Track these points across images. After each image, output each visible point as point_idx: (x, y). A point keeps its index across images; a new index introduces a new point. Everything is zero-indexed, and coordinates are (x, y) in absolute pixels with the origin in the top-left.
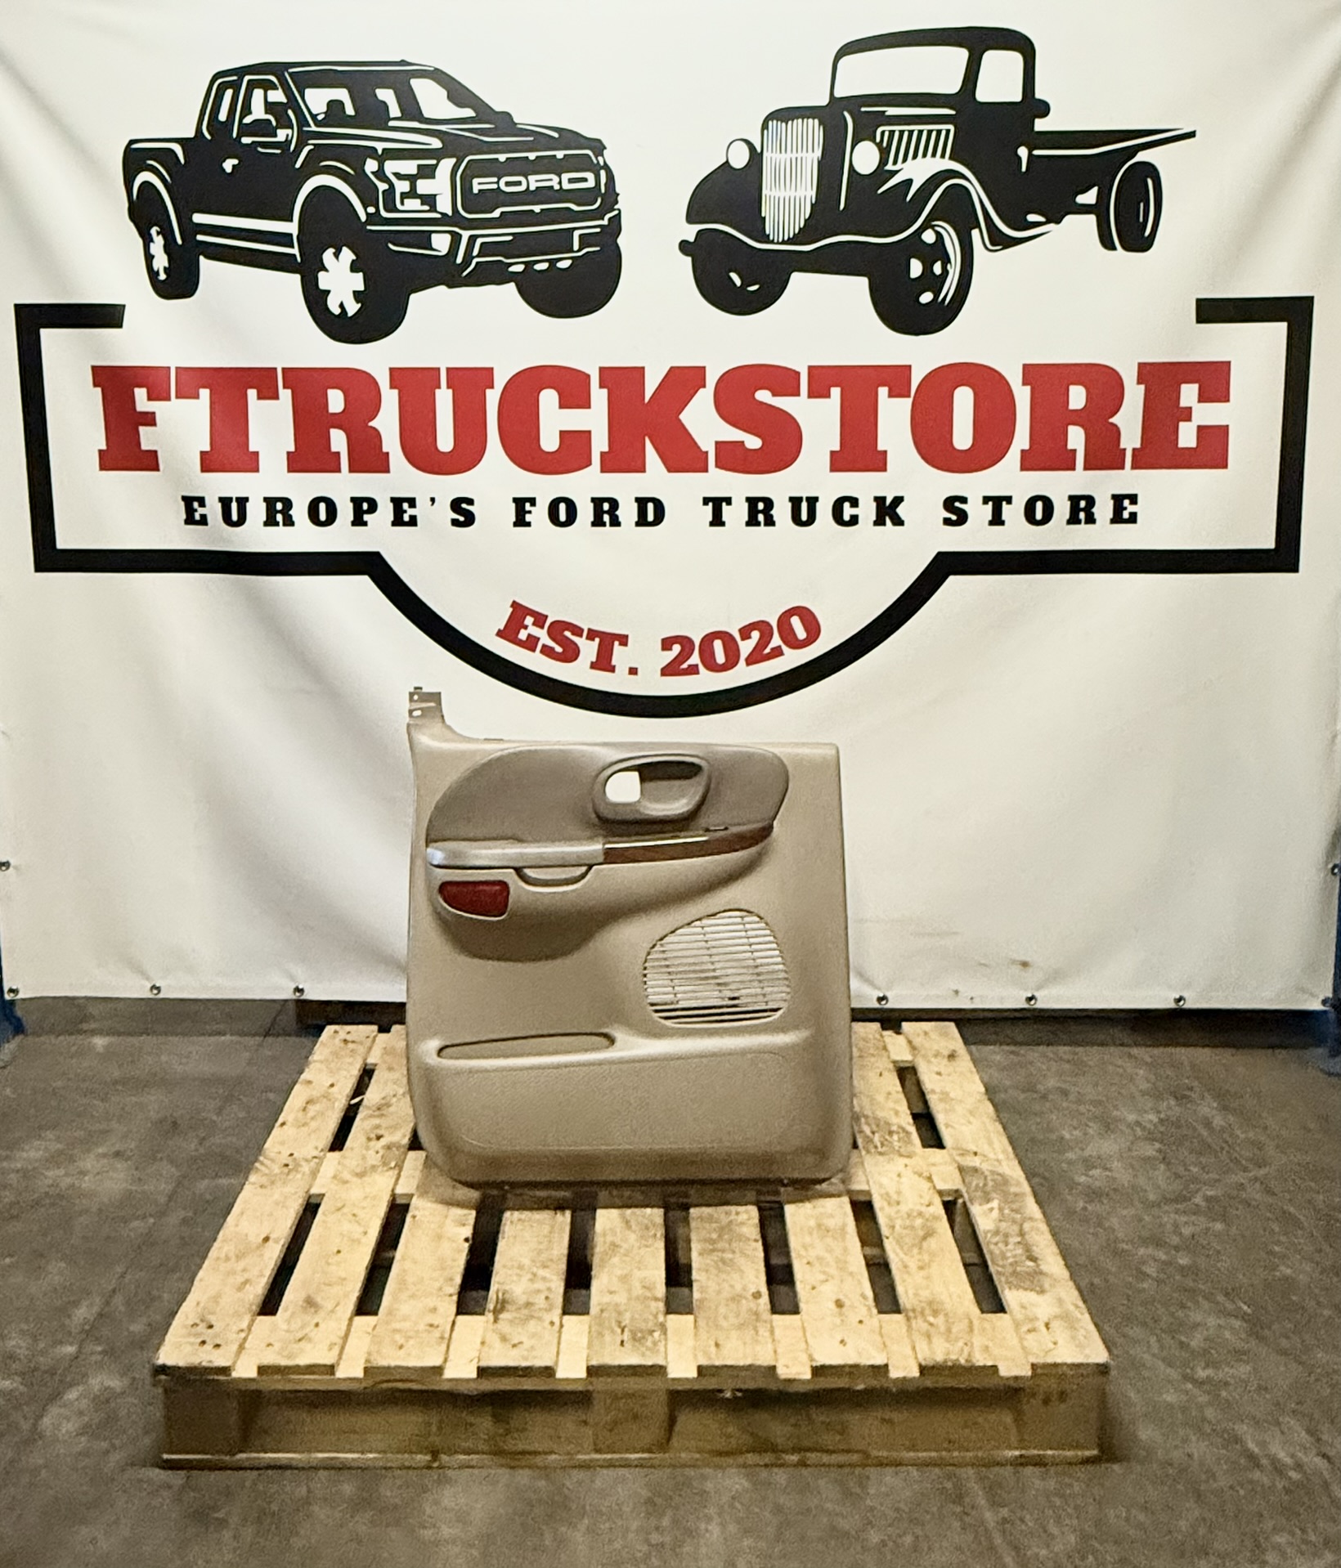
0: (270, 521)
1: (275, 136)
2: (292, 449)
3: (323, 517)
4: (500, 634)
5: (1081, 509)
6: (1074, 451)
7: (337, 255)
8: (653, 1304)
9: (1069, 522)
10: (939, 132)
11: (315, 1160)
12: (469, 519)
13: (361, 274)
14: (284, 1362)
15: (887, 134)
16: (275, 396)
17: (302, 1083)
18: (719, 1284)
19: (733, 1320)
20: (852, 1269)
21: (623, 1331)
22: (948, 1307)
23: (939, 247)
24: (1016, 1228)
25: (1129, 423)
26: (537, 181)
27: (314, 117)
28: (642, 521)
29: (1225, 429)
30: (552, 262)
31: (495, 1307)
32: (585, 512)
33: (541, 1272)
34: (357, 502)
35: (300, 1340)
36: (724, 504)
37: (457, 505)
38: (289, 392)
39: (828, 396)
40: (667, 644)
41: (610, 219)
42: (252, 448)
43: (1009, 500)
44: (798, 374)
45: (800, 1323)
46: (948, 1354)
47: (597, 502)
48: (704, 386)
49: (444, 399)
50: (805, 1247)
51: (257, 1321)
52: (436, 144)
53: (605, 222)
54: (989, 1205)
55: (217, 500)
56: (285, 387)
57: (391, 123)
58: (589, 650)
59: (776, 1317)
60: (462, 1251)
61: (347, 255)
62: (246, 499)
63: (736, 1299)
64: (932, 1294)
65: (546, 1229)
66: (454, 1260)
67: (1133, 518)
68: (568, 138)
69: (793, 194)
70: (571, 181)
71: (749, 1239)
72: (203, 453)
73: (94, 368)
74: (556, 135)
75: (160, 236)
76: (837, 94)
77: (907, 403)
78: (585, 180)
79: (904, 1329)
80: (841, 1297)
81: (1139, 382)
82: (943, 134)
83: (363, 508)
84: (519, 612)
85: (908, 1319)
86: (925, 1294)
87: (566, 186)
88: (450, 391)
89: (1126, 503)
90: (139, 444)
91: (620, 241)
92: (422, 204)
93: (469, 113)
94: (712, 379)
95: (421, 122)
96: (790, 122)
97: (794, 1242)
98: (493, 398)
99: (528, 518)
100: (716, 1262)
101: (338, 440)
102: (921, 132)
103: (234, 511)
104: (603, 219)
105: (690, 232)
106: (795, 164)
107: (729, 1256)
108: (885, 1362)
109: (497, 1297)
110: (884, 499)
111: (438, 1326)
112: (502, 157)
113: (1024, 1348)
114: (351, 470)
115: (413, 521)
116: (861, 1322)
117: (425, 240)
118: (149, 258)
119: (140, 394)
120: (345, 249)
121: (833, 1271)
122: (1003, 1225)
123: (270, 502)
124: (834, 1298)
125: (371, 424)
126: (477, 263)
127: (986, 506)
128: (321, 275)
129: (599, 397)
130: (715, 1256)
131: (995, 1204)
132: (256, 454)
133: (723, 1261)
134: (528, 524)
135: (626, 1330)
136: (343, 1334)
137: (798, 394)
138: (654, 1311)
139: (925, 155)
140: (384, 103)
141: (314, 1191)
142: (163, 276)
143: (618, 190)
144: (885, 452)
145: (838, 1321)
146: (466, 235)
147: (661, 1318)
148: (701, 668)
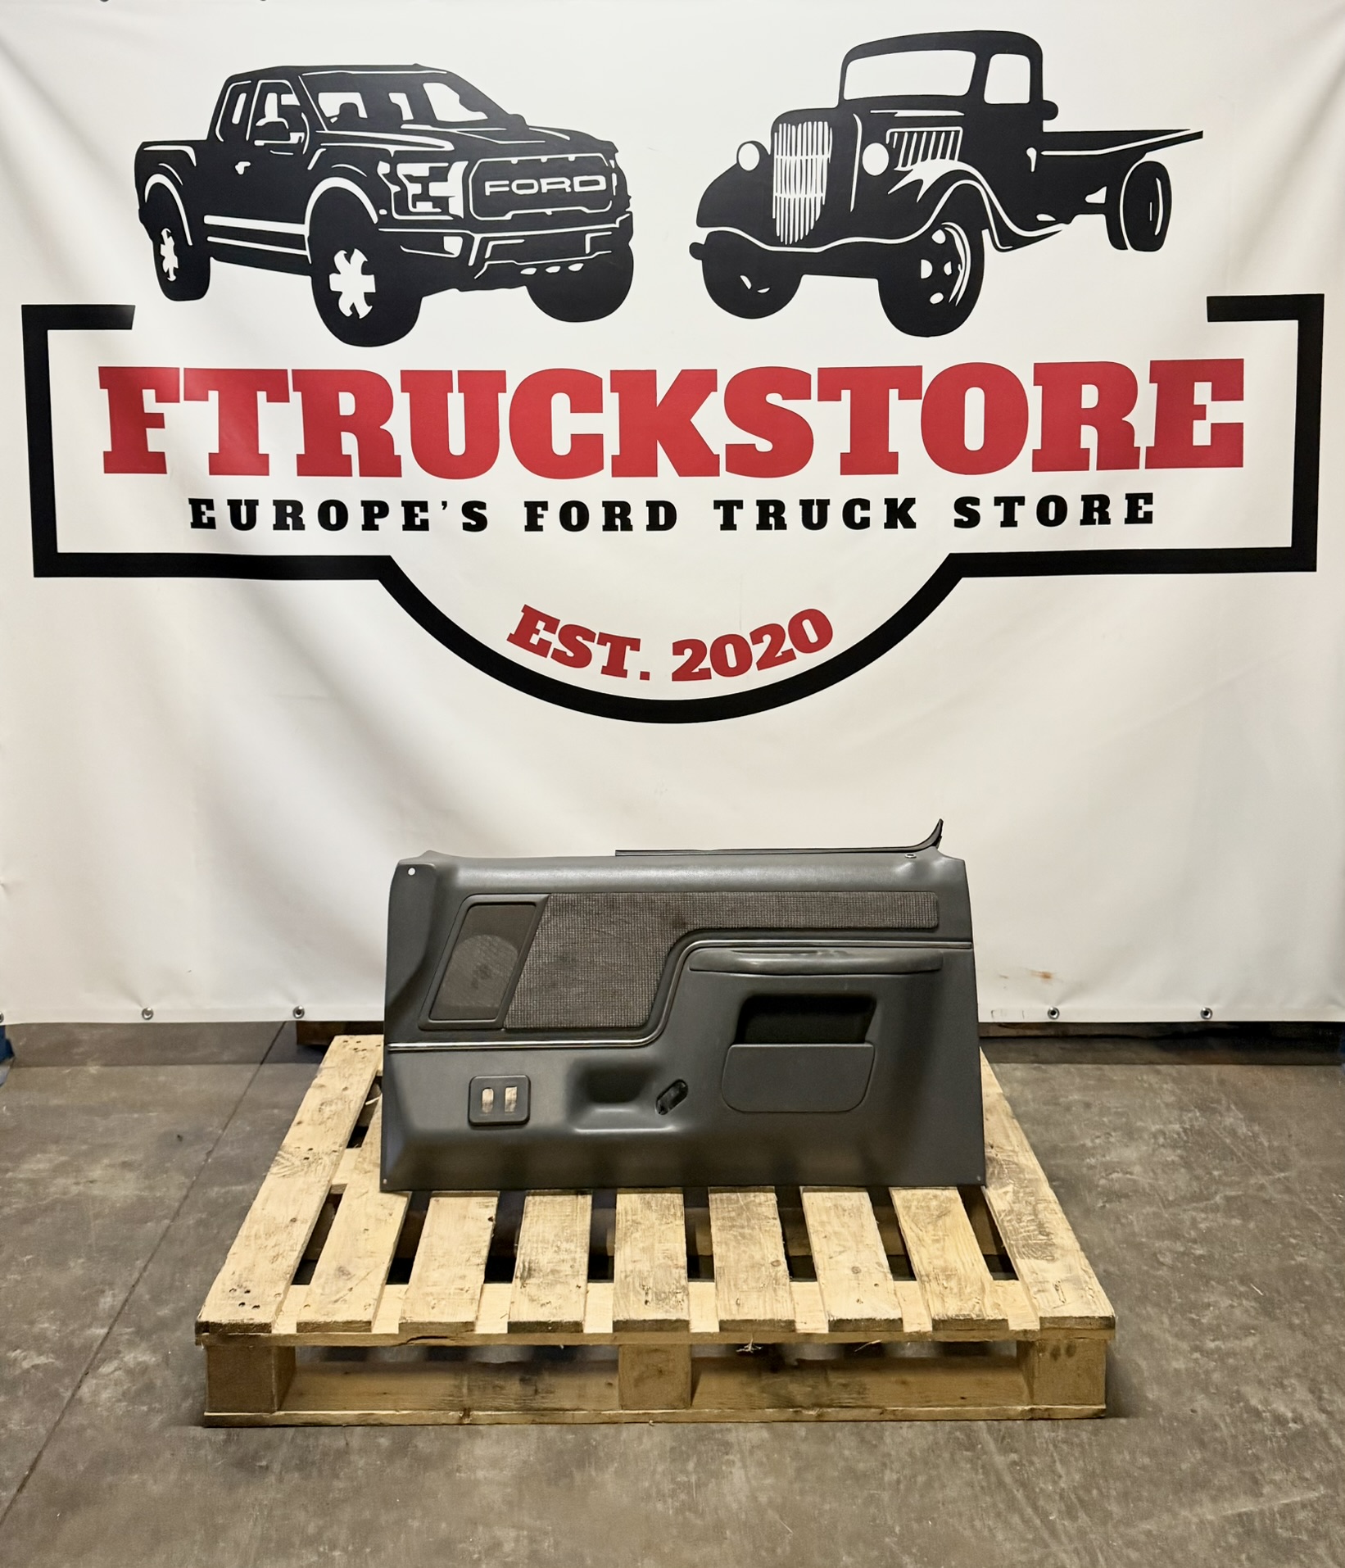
0: (280, 525)
1: (289, 139)
2: (302, 452)
3: (333, 520)
4: (512, 639)
5: (1095, 509)
6: (1087, 451)
7: (348, 257)
8: (674, 1270)
9: (1083, 522)
10: (948, 133)
11: (337, 1154)
12: (480, 524)
13: (372, 277)
14: (322, 1319)
15: (896, 135)
16: (285, 398)
17: (315, 1087)
18: (739, 1255)
19: (753, 1284)
20: (868, 1242)
21: (647, 1294)
22: (961, 1271)
23: (949, 248)
24: (1029, 1208)
25: (1143, 421)
26: (548, 184)
27: (327, 120)
28: (653, 525)
29: (1239, 427)
30: (564, 266)
31: (522, 1275)
32: (597, 516)
33: (565, 1246)
34: (368, 505)
35: (336, 1301)
36: (735, 507)
37: (469, 509)
38: (299, 395)
39: (839, 399)
40: (678, 648)
41: (621, 221)
42: (262, 451)
43: (1021, 500)
44: (809, 376)
45: (817, 1289)
46: (961, 1310)
47: (609, 506)
48: (716, 391)
49: (456, 402)
50: (822, 1223)
51: (290, 1290)
52: (448, 146)
53: (617, 225)
54: (1004, 1190)
55: (226, 503)
56: (295, 389)
57: (404, 126)
58: (600, 654)
59: (795, 1284)
60: (488, 1228)
61: (359, 257)
62: (256, 502)
63: (755, 1266)
64: (945, 1261)
65: (568, 1210)
66: (480, 1236)
67: (1148, 518)
68: (580, 141)
69: (803, 197)
70: (582, 184)
71: (767, 1217)
72: (211, 455)
73: (102, 370)
74: (568, 138)
75: (171, 238)
76: (847, 96)
77: (918, 404)
78: (597, 183)
79: (919, 1293)
80: (857, 1265)
81: (1151, 382)
82: (953, 134)
83: (374, 512)
84: (531, 617)
85: (923, 1282)
86: (939, 1263)
87: (578, 188)
88: (462, 394)
89: (1141, 502)
90: (147, 448)
91: (631, 244)
92: (434, 207)
93: (481, 116)
94: (723, 382)
95: (433, 126)
96: (800, 125)
97: (811, 1220)
98: (505, 401)
99: (540, 522)
100: (735, 1236)
101: (349, 444)
102: (930, 134)
103: (243, 514)
104: (615, 223)
105: (701, 235)
106: (806, 168)
107: (747, 1231)
108: (900, 1316)
109: (524, 1266)
110: (896, 500)
111: (467, 1291)
112: (514, 160)
113: (1033, 1305)
114: (362, 474)
115: (424, 526)
116: (876, 1285)
117: (437, 243)
118: (159, 259)
119: (149, 395)
120: (356, 251)
121: (851, 1243)
122: (1016, 1207)
123: (280, 505)
124: (851, 1265)
125: (382, 427)
126: (489, 265)
127: (997, 507)
128: (333, 277)
129: (611, 400)
130: (734, 1232)
131: (1010, 1188)
132: (267, 455)
133: (743, 1236)
134: (540, 528)
135: (650, 1291)
136: (376, 1296)
137: (809, 397)
138: (677, 1276)
139: (934, 157)
140: (398, 107)
141: (335, 1182)
142: (172, 278)
143: (629, 194)
144: (896, 454)
145: (854, 1283)
146: (478, 237)
147: (684, 1282)
148: (713, 672)
